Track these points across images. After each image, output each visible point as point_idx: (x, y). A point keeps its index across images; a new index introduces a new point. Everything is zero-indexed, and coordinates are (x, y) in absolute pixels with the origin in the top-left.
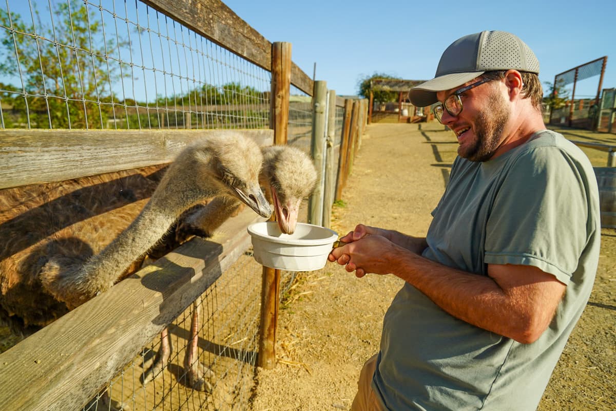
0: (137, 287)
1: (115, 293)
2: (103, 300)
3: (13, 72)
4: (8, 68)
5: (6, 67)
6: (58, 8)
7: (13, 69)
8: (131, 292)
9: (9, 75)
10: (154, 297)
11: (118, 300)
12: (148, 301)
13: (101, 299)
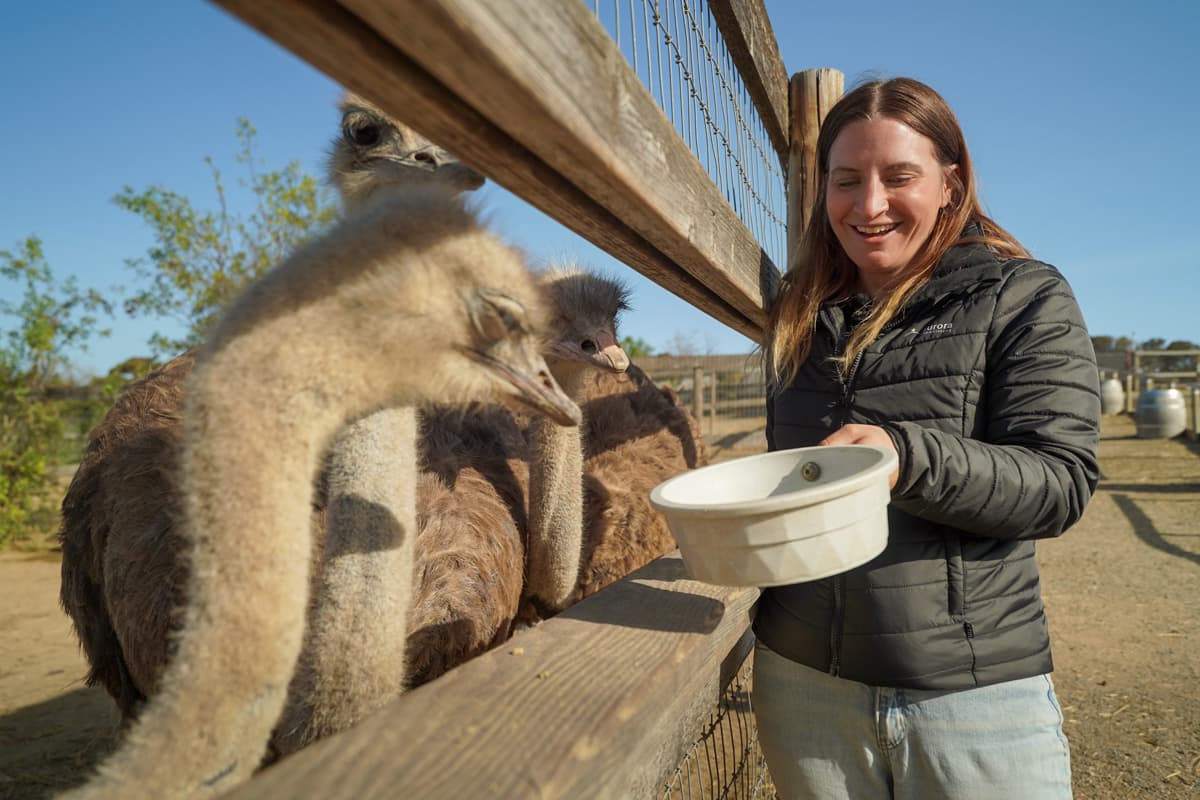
0: (487, 713)
1: (391, 737)
2: (337, 767)
3: (165, 308)
4: (156, 299)
5: (151, 298)
6: (260, 182)
7: (164, 300)
8: (464, 733)
9: (154, 312)
10: (575, 760)
11: (408, 767)
12: (551, 775)
13: (327, 762)
